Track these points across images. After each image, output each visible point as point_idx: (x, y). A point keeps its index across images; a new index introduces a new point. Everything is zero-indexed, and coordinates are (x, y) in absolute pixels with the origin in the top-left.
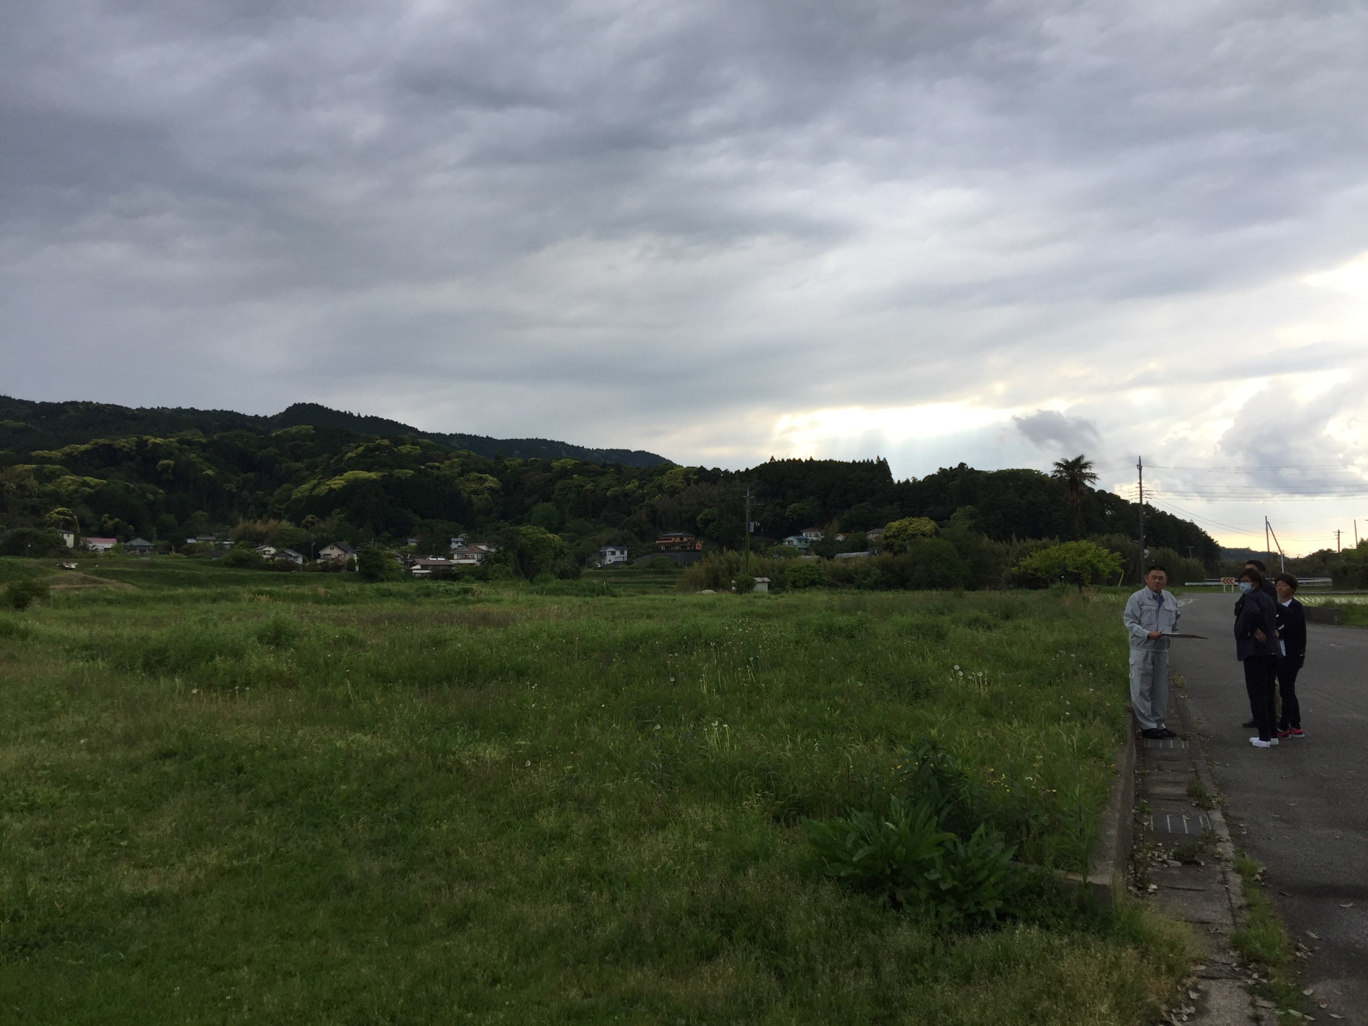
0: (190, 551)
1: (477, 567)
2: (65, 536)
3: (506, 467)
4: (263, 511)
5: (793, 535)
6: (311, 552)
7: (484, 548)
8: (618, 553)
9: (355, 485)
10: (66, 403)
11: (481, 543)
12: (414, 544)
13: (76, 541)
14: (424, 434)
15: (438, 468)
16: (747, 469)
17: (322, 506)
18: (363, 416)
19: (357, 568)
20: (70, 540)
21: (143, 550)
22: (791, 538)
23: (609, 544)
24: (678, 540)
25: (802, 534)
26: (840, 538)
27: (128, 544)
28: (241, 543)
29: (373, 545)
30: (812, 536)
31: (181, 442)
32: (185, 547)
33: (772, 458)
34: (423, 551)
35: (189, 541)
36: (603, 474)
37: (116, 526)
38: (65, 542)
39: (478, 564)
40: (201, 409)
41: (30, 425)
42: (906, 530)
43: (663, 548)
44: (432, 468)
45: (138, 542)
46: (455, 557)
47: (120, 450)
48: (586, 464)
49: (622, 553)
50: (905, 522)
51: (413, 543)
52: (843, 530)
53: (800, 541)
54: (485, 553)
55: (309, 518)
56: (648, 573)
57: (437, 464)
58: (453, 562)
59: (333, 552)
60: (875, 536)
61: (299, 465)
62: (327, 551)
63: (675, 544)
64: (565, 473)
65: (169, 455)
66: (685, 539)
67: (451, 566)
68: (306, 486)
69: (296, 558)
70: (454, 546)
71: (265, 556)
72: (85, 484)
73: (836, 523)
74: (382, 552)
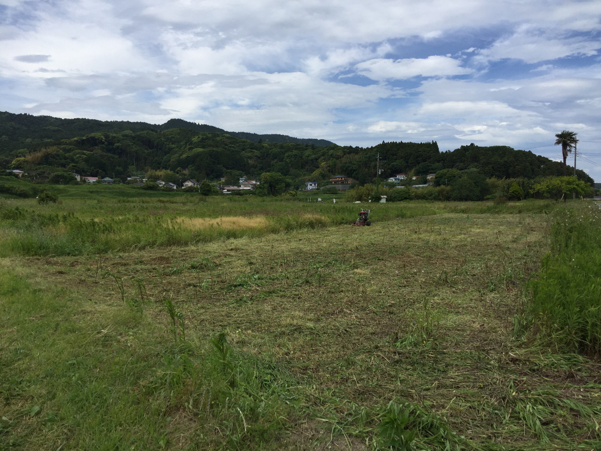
0: (129, 183)
1: (252, 191)
2: (76, 177)
3: (263, 147)
4: (158, 166)
5: (392, 177)
6: (180, 185)
7: (254, 182)
8: (313, 185)
9: (198, 155)
10: (75, 119)
11: (253, 180)
12: (224, 181)
13: (81, 179)
14: (227, 132)
15: (233, 147)
16: (372, 147)
17: (184, 164)
18: (200, 124)
19: (199, 191)
20: (78, 178)
21: (109, 183)
22: (391, 178)
23: (309, 181)
24: (340, 179)
25: (396, 176)
26: (414, 178)
27: (103, 180)
28: (150, 180)
29: (207, 181)
30: (401, 177)
31: (124, 136)
32: (127, 181)
33: (383, 142)
34: (228, 183)
35: (129, 179)
36: (306, 149)
37: (97, 172)
38: (76, 179)
39: (252, 189)
40: (132, 121)
41: (60, 129)
42: (445, 175)
43: (333, 183)
44: (231, 147)
45: (107, 179)
46: (242, 186)
47: (98, 139)
48: (299, 145)
49: (315, 185)
50: (445, 171)
51: (223, 180)
52: (416, 174)
53: (396, 179)
54: (255, 185)
55: (179, 168)
56: (327, 194)
57: (233, 145)
58: (241, 188)
59: (189, 184)
60: (431, 177)
61: (174, 146)
62: (187, 183)
63: (338, 181)
64: (289, 149)
65: (119, 141)
66: (343, 179)
67: (240, 190)
68: (177, 155)
69: (174, 186)
70: (241, 181)
71: (160, 186)
72: (84, 154)
73: (413, 171)
74: (211, 184)
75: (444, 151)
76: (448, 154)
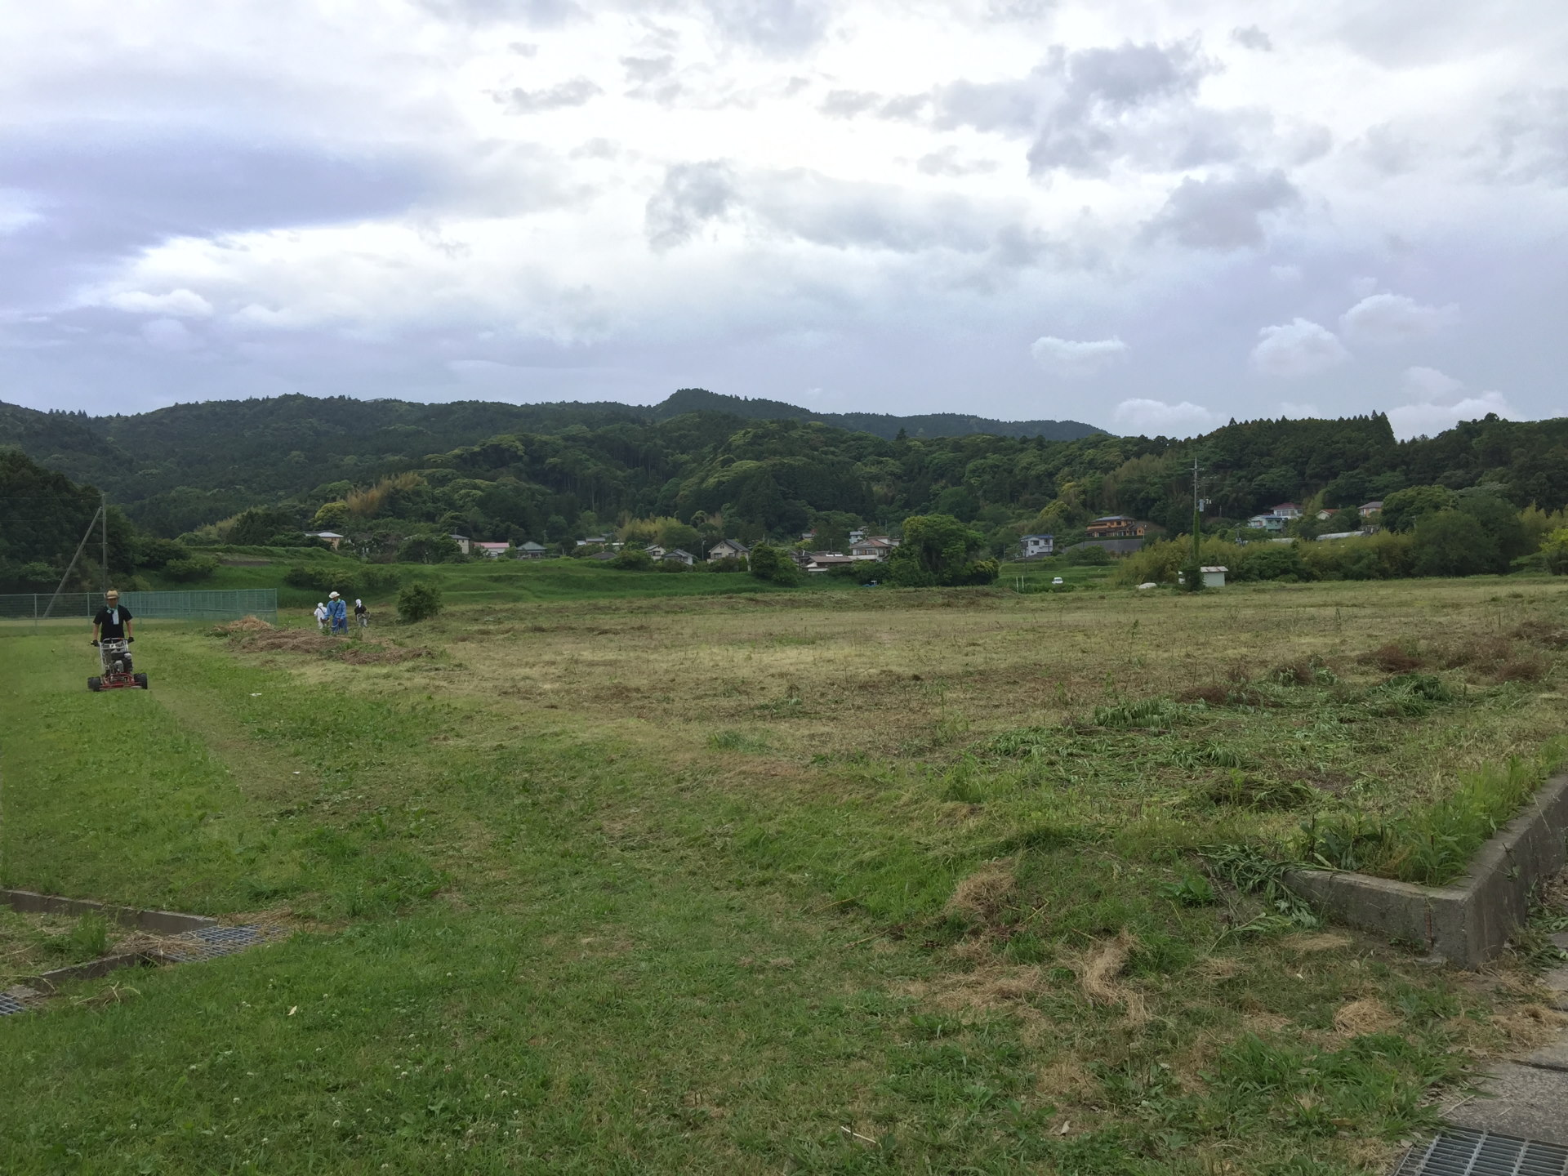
0: (580, 554)
1: (879, 564)
2: (460, 543)
3: (909, 448)
4: (649, 510)
5: (1261, 514)
6: (702, 553)
7: (886, 541)
8: (1042, 543)
9: (745, 477)
10: (453, 404)
11: (883, 535)
12: (809, 540)
13: (471, 547)
14: (817, 416)
15: (833, 453)
16: (1200, 436)
17: (711, 501)
18: (750, 400)
19: (749, 569)
20: (465, 546)
21: (534, 555)
22: (1258, 518)
23: (1033, 531)
24: (1115, 525)
25: (1272, 512)
26: (1323, 516)
27: (520, 548)
28: (630, 544)
29: (766, 543)
30: (1287, 514)
31: (566, 439)
32: (576, 550)
33: (1233, 421)
34: (820, 546)
35: (580, 543)
36: (1022, 450)
37: (508, 529)
38: (459, 549)
39: (880, 560)
40: (584, 401)
41: (421, 428)
42: (1412, 503)
43: (1096, 535)
44: (826, 453)
45: (530, 546)
46: (855, 552)
47: (508, 450)
48: (1002, 439)
49: (1047, 541)
50: (1411, 492)
51: (808, 538)
52: (1328, 505)
53: (1270, 520)
54: (887, 548)
55: (698, 513)
56: (1079, 564)
57: (832, 449)
58: (852, 558)
59: (723, 551)
60: (1370, 511)
61: (685, 457)
62: (718, 550)
63: (1110, 530)
64: (978, 452)
65: (556, 452)
66: (1123, 524)
67: (850, 563)
68: (694, 480)
69: (686, 558)
70: (853, 540)
71: (655, 558)
72: (476, 487)
73: (1319, 497)
74: (776, 550)
75: (1408, 439)
76: (1419, 448)
